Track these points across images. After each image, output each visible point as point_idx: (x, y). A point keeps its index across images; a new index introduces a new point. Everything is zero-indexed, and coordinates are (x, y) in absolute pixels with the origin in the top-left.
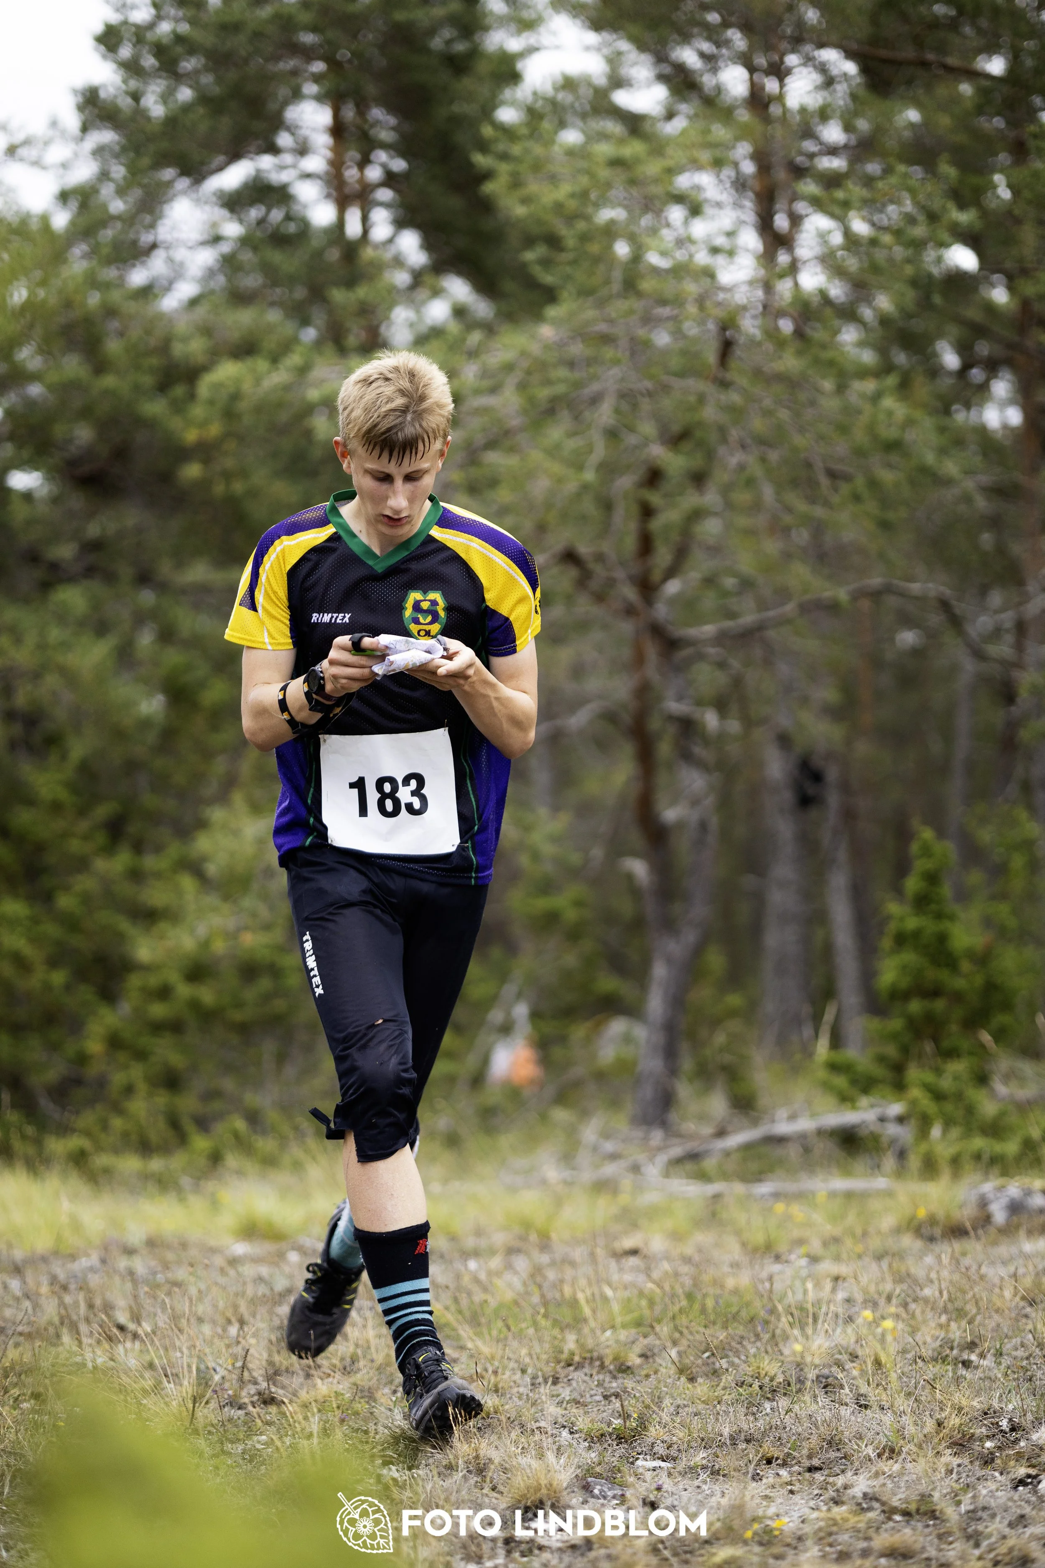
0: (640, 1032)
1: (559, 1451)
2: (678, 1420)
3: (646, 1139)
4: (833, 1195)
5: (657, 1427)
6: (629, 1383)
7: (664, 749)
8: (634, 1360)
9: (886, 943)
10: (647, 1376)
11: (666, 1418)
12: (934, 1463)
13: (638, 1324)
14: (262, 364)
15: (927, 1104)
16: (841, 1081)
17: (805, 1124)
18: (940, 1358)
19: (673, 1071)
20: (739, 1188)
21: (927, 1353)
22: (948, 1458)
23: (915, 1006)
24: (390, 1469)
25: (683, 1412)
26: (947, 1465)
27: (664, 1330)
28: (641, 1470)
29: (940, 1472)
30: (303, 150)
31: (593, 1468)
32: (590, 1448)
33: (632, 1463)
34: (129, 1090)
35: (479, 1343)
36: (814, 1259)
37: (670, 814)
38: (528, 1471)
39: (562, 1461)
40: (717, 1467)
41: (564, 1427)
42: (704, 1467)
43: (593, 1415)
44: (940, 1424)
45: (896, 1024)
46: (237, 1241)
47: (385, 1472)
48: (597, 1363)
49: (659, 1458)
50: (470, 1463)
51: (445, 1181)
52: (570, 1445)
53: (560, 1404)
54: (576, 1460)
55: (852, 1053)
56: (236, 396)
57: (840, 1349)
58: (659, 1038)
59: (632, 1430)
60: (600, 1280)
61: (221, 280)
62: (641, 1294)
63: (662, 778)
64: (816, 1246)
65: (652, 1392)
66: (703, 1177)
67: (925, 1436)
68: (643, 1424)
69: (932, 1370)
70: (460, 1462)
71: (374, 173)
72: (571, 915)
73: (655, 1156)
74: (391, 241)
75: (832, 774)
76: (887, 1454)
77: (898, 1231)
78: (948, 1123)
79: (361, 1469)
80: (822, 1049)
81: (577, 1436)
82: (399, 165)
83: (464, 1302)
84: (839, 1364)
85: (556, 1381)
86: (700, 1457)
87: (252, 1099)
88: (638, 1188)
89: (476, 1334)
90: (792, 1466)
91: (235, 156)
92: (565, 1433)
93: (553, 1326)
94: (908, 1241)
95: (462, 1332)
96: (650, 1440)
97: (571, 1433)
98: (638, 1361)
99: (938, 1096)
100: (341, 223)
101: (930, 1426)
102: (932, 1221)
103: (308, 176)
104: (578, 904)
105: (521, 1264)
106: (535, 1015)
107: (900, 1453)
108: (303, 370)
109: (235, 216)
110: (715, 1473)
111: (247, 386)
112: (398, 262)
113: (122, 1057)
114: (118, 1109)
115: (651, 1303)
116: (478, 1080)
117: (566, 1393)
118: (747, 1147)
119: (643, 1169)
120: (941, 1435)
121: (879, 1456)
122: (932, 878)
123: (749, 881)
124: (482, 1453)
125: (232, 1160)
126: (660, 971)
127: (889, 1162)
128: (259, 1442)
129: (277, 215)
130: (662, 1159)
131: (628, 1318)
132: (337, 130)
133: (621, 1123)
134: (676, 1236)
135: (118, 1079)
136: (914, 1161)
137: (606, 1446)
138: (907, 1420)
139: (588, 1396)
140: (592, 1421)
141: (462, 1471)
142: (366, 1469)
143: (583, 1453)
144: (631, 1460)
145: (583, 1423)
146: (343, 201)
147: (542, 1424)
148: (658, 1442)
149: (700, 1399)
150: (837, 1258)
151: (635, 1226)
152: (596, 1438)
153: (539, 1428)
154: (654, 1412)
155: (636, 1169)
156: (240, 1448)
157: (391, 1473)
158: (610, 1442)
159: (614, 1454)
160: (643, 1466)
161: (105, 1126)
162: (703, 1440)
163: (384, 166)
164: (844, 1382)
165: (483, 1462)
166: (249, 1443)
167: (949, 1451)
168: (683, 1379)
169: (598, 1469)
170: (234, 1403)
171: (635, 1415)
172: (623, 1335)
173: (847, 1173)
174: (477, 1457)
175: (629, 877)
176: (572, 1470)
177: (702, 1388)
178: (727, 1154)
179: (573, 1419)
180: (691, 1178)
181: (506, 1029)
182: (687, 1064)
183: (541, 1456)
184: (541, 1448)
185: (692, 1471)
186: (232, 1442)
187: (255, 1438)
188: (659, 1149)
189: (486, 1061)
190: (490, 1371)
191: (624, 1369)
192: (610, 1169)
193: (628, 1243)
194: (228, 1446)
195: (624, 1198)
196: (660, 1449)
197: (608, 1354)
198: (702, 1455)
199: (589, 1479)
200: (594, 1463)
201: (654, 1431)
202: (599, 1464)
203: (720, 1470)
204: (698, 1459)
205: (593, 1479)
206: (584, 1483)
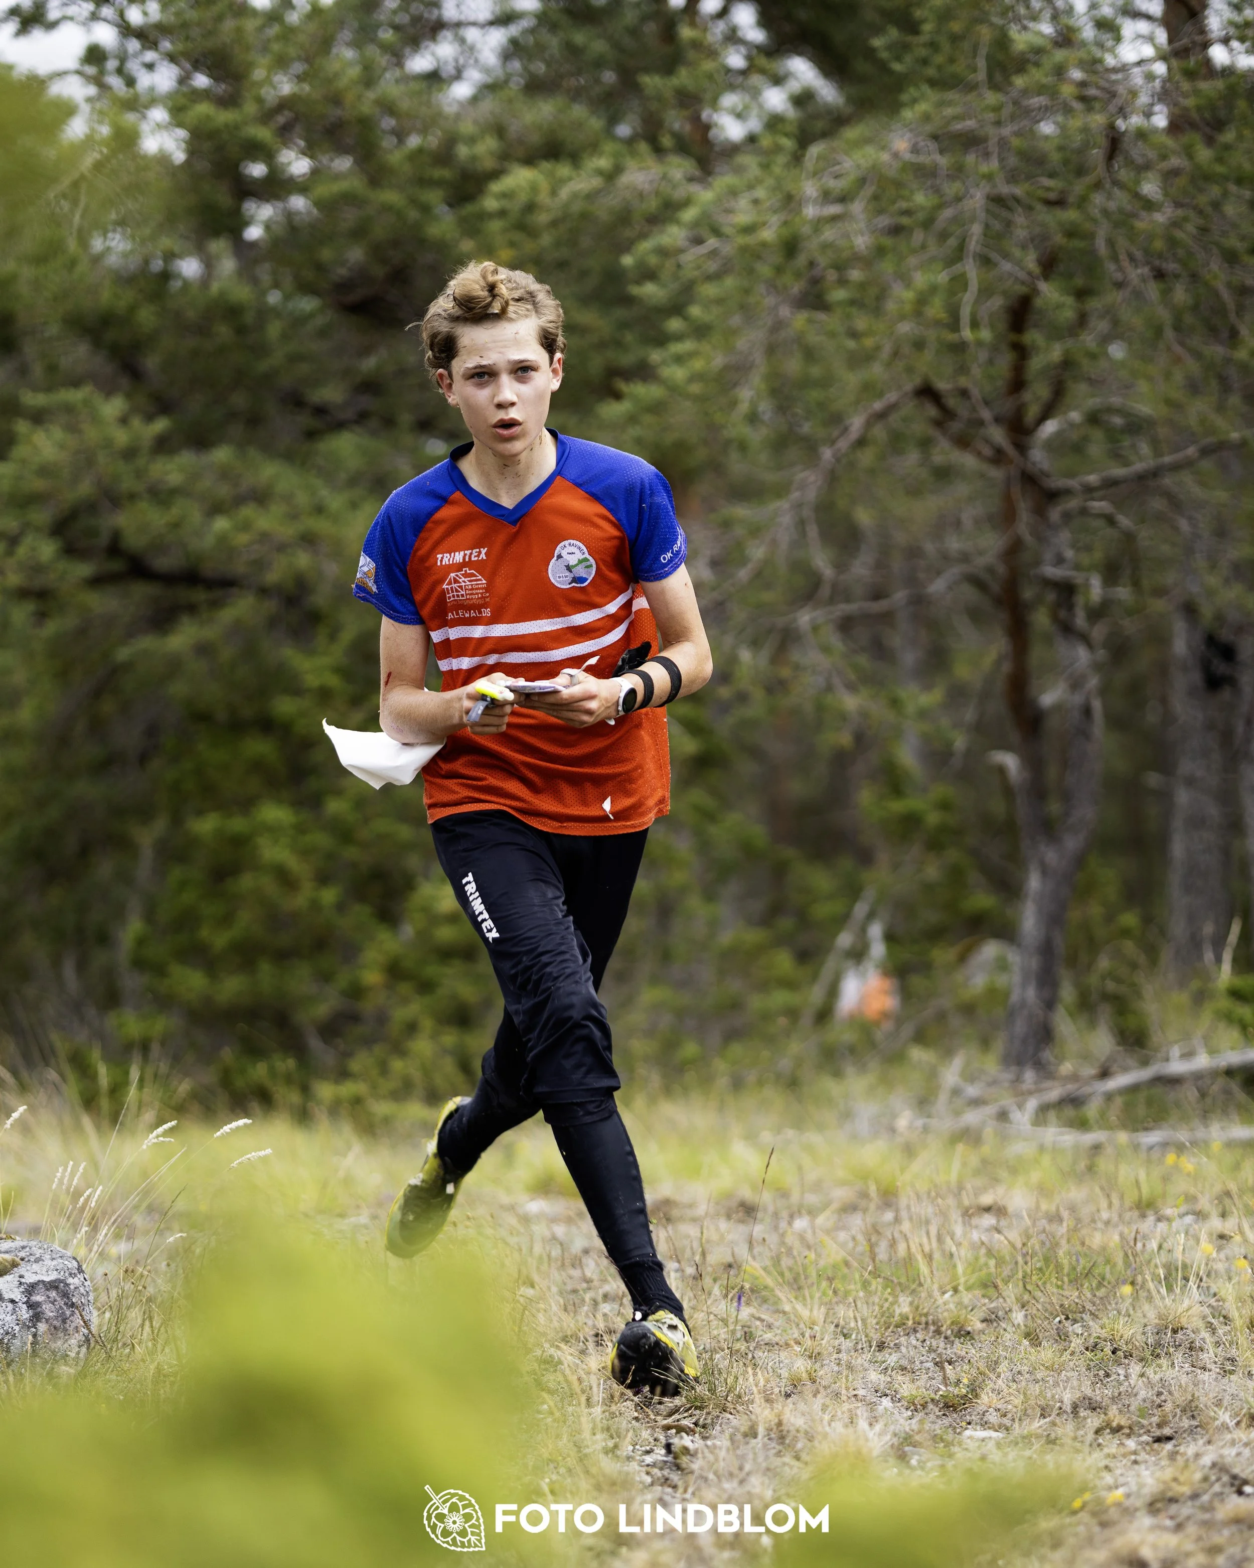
0: (1014, 957)
1: (874, 1420)
2: (1014, 1386)
3: (1018, 1080)
4: (1229, 1144)
5: (990, 1394)
6: (966, 1349)
7: (1041, 619)
8: (974, 1325)
11: (1000, 1384)
13: (982, 1284)
14: (564, 170)
16: (1242, 1011)
17: (1201, 1062)
19: (1050, 1004)
20: (1123, 1137)
25: (1020, 1379)
27: (1011, 1292)
28: (967, 1441)
31: (910, 1436)
32: (911, 1416)
33: (959, 1434)
34: (412, 1028)
35: (799, 1307)
36: (1200, 1216)
37: (1048, 698)
38: (835, 1439)
39: (876, 1429)
40: (1052, 1436)
41: (886, 1395)
42: (1038, 1437)
43: (920, 1382)
46: (532, 1200)
48: (932, 1328)
49: (989, 1428)
50: (771, 1430)
51: (778, 1130)
52: (889, 1414)
53: (884, 1370)
54: (893, 1428)
56: (530, 207)
58: (1034, 963)
59: (962, 1398)
62: (989, 1252)
63: (1037, 654)
64: (1203, 1201)
65: (988, 1357)
66: (1082, 1124)
68: (975, 1389)
70: (760, 1429)
72: (933, 818)
73: (1025, 1101)
74: (722, 14)
76: (1245, 1422)
79: (651, 1440)
80: (1225, 975)
81: (898, 1404)
83: (786, 1262)
85: (881, 1346)
88: (1004, 1138)
89: (796, 1298)
90: (1140, 1435)
92: (885, 1401)
93: (885, 1288)
95: (780, 1295)
96: (980, 1408)
97: (894, 1401)
98: (979, 1326)
104: (944, 806)
105: (857, 1221)
108: (611, 176)
110: (1050, 1442)
111: (544, 198)
112: (733, 37)
113: (405, 988)
114: (399, 1050)
115: (1000, 1262)
116: (824, 1015)
117: (892, 1359)
118: (1134, 1089)
119: (1011, 1116)
121: (1237, 1423)
123: (1153, 779)
124: (786, 1420)
126: (1034, 882)
130: (1032, 1104)
131: (973, 1279)
133: (991, 1064)
134: (1043, 1191)
135: (401, 1014)
137: (929, 1414)
139: (917, 1363)
140: (918, 1389)
143: (902, 1422)
144: (958, 1430)
145: (906, 1389)
147: (860, 1392)
148: (991, 1410)
149: (1043, 1365)
151: (995, 1181)
152: (916, 1406)
153: (854, 1394)
154: (987, 1378)
155: (1003, 1116)
158: (934, 1410)
159: (936, 1423)
160: (970, 1437)
161: (384, 1069)
162: (1040, 1407)
168: (1026, 1343)
169: (916, 1438)
171: (966, 1382)
172: (965, 1297)
174: (780, 1424)
175: (1001, 770)
176: (886, 1439)
177: (1047, 1353)
178: (1109, 1097)
179: (896, 1386)
180: (1065, 1126)
181: (858, 954)
182: (1067, 993)
183: (853, 1424)
184: (854, 1415)
185: (1024, 1441)
188: (1030, 1093)
189: (833, 992)
190: (807, 1335)
191: (964, 1334)
192: (971, 1117)
193: (987, 1199)
195: (986, 1149)
196: (993, 1418)
197: (946, 1318)
198: (1036, 1424)
199: (907, 1449)
200: (913, 1431)
201: (986, 1398)
202: (919, 1432)
203: (1056, 1439)
204: (1033, 1427)
205: (911, 1448)
206: (900, 1452)
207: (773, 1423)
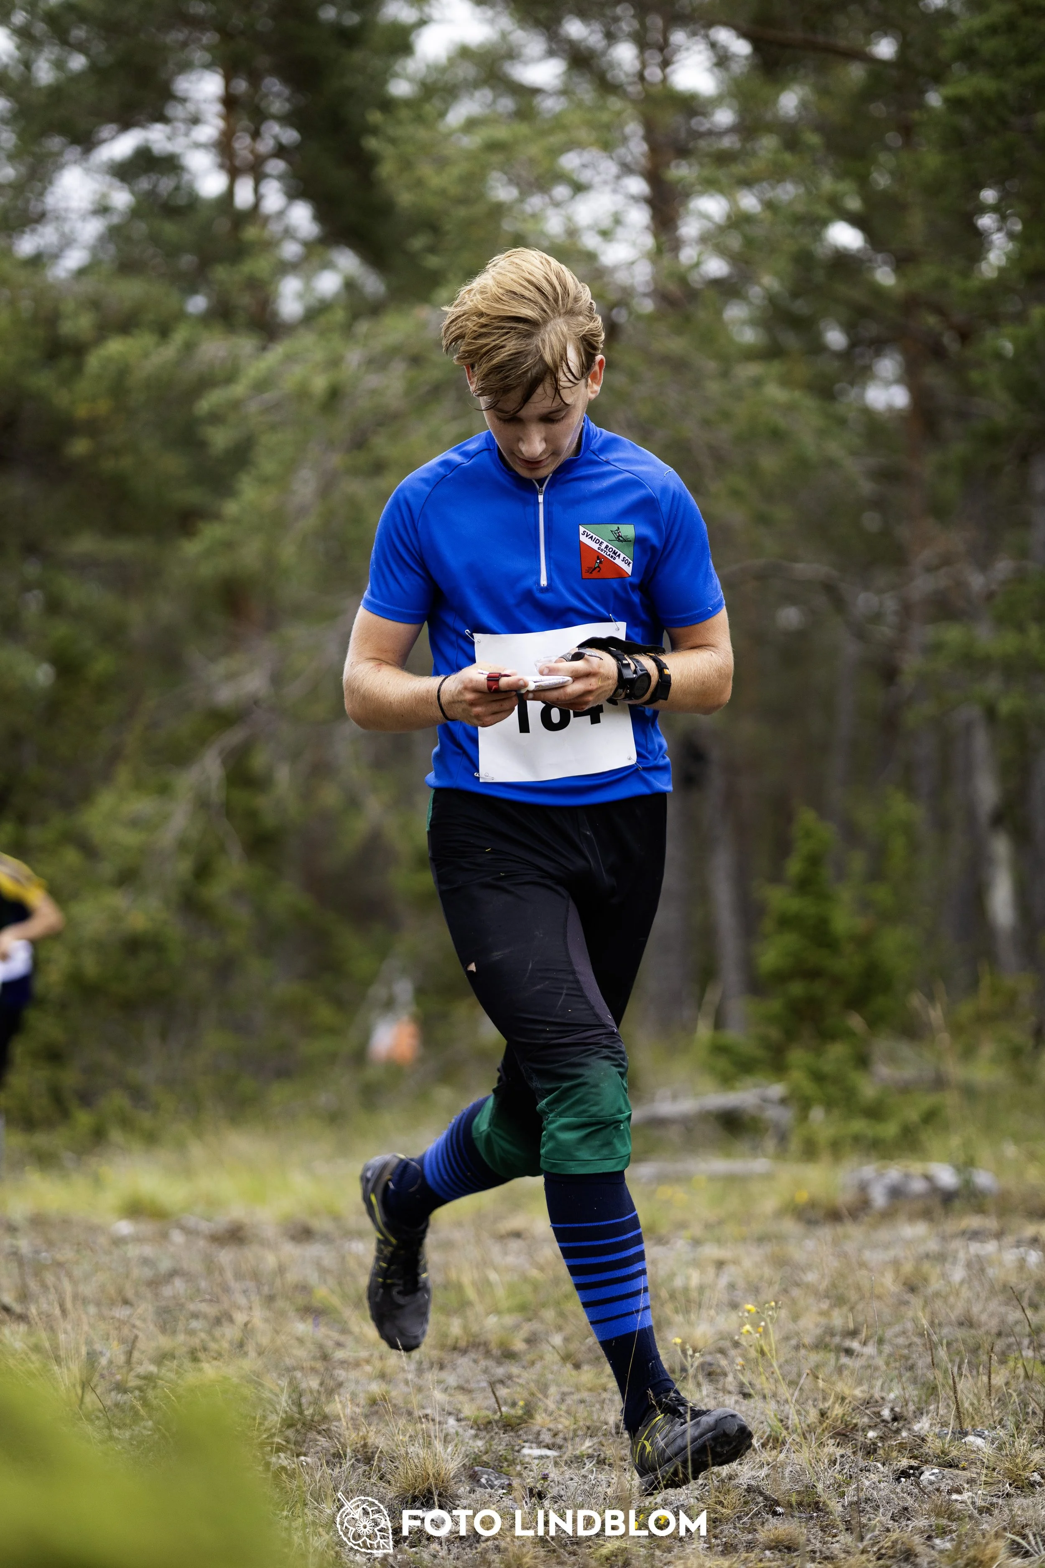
1: (446, 1440)
2: (564, 1407)
4: (713, 1178)
5: (543, 1415)
6: (515, 1370)
8: (519, 1345)
9: (768, 924)
10: (533, 1363)
11: (552, 1406)
12: (817, 1453)
13: (523, 1308)
15: (808, 1087)
16: (723, 1063)
17: (686, 1106)
18: (820, 1345)
21: (807, 1340)
22: (831, 1449)
23: (797, 989)
24: (279, 1457)
25: (569, 1401)
26: (830, 1455)
28: (527, 1459)
29: (824, 1463)
30: (195, 120)
31: (480, 1457)
32: (476, 1436)
33: (518, 1451)
36: (696, 1242)
38: (416, 1461)
39: (449, 1450)
40: (602, 1456)
41: (450, 1414)
42: (590, 1457)
43: (479, 1402)
44: (823, 1414)
45: (775, 1005)
46: (121, 1220)
47: (274, 1459)
48: (483, 1348)
49: (544, 1447)
50: (358, 1451)
52: (457, 1434)
53: (445, 1390)
54: (463, 1449)
55: (734, 1035)
56: (125, 371)
57: (722, 1336)
59: (518, 1418)
60: (485, 1263)
61: (112, 249)
62: (525, 1279)
64: (696, 1230)
65: (538, 1379)
67: (808, 1426)
68: (529, 1412)
69: (815, 1357)
70: (349, 1450)
71: (266, 145)
74: (281, 213)
75: (716, 754)
76: (771, 1444)
77: (780, 1214)
78: (829, 1104)
80: (704, 1031)
81: (463, 1423)
82: (290, 136)
84: (722, 1351)
85: (442, 1367)
86: (587, 1446)
87: (138, 1074)
91: (126, 125)
92: (452, 1421)
94: (790, 1226)
95: (347, 1316)
96: (536, 1428)
97: (459, 1420)
98: (523, 1346)
99: (818, 1077)
100: (229, 194)
101: (813, 1416)
102: (813, 1204)
103: (198, 146)
106: (420, 992)
107: (784, 1443)
109: (126, 186)
110: (601, 1462)
111: (135, 361)
112: (289, 233)
115: (535, 1287)
116: (359, 1056)
117: (452, 1380)
120: (825, 1425)
121: (764, 1445)
122: (814, 861)
124: (370, 1441)
125: (116, 1135)
127: (770, 1144)
128: (145, 1428)
129: (166, 185)
131: (513, 1302)
132: (230, 102)
136: (795, 1144)
137: (493, 1434)
138: (791, 1410)
139: (473, 1382)
140: (479, 1409)
141: (350, 1460)
142: (255, 1456)
143: (471, 1442)
144: (517, 1448)
145: (468, 1410)
146: (234, 172)
147: (428, 1411)
148: (544, 1430)
149: (585, 1387)
150: (719, 1242)
151: (518, 1206)
152: (482, 1426)
153: (426, 1416)
154: (540, 1399)
156: (128, 1434)
157: (280, 1461)
158: (497, 1430)
159: (501, 1442)
160: (529, 1455)
162: (588, 1428)
163: (276, 138)
164: (727, 1369)
165: (370, 1450)
166: (137, 1429)
167: (833, 1441)
168: (569, 1366)
169: (485, 1458)
170: (121, 1388)
171: (521, 1403)
172: (509, 1320)
173: (728, 1155)
174: (365, 1446)
176: (459, 1460)
177: (588, 1375)
179: (459, 1405)
181: (389, 1005)
183: (429, 1445)
184: (429, 1436)
185: (578, 1460)
186: (119, 1428)
187: (142, 1424)
189: (366, 1036)
190: (378, 1358)
191: (508, 1355)
193: (511, 1226)
194: (116, 1432)
196: (547, 1438)
197: (493, 1339)
198: (588, 1443)
199: (477, 1468)
200: (481, 1452)
201: (540, 1419)
202: (486, 1453)
203: (605, 1459)
204: (584, 1448)
205: (480, 1468)
206: (471, 1472)
207: (358, 1445)
